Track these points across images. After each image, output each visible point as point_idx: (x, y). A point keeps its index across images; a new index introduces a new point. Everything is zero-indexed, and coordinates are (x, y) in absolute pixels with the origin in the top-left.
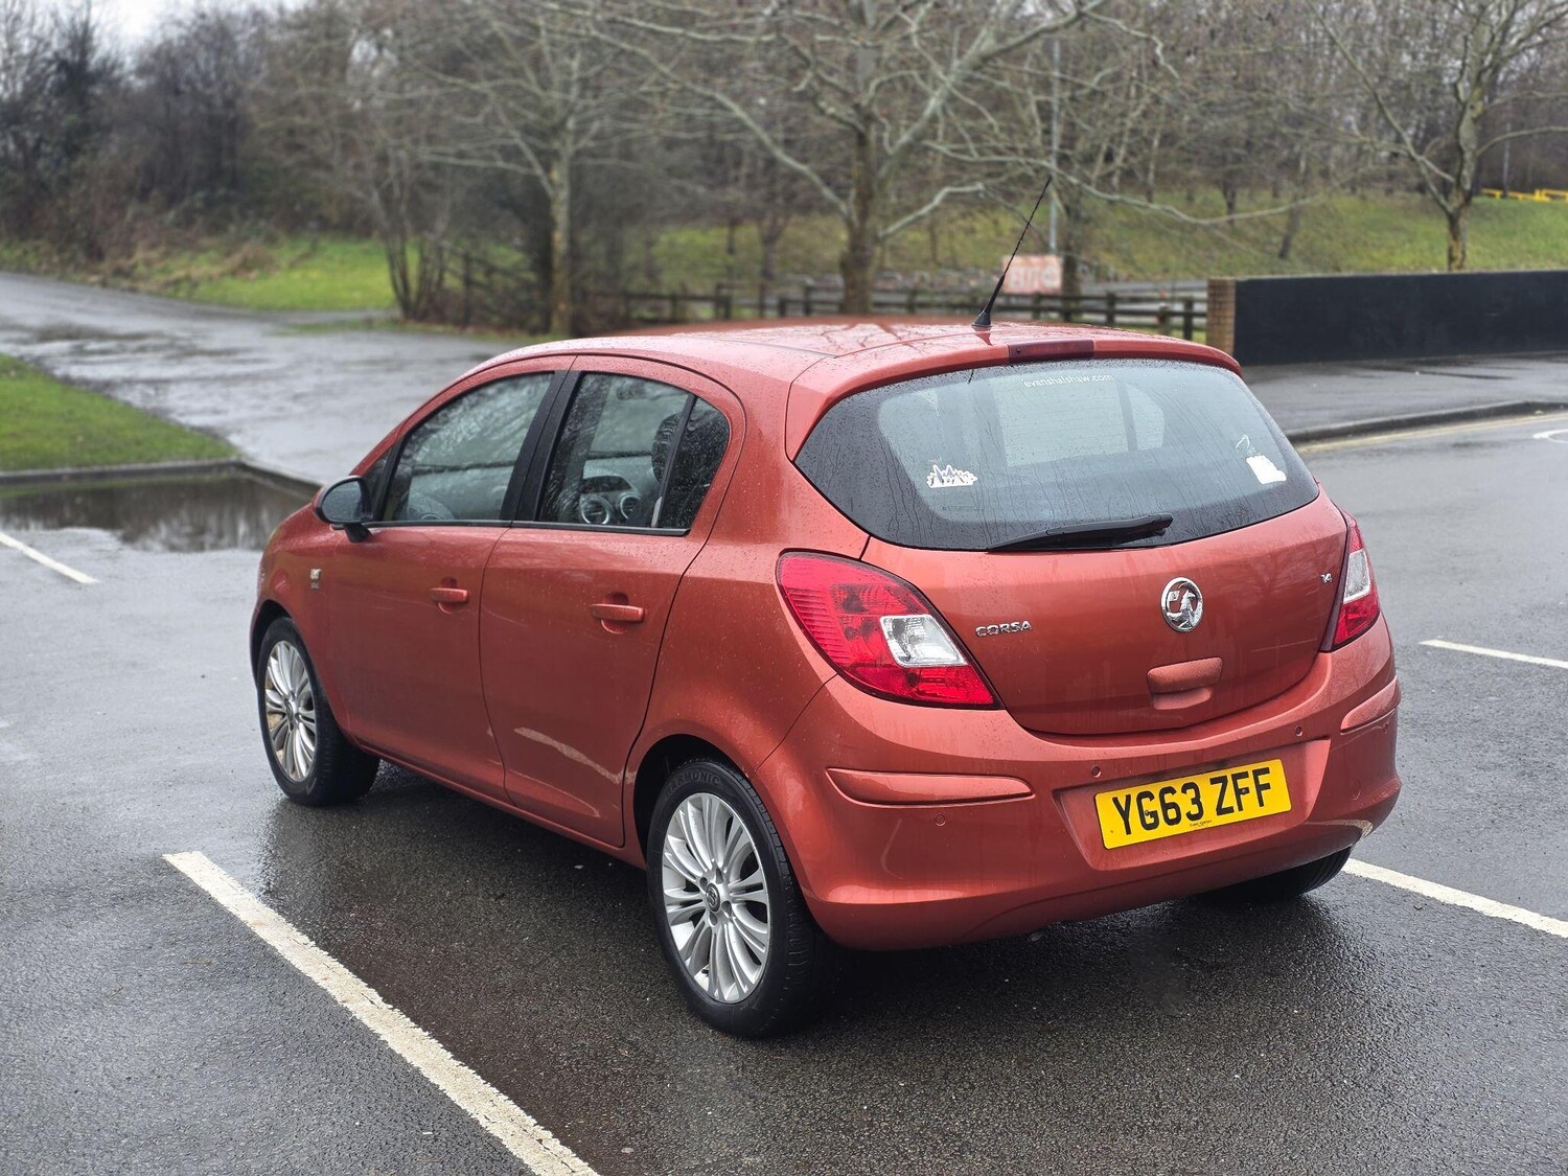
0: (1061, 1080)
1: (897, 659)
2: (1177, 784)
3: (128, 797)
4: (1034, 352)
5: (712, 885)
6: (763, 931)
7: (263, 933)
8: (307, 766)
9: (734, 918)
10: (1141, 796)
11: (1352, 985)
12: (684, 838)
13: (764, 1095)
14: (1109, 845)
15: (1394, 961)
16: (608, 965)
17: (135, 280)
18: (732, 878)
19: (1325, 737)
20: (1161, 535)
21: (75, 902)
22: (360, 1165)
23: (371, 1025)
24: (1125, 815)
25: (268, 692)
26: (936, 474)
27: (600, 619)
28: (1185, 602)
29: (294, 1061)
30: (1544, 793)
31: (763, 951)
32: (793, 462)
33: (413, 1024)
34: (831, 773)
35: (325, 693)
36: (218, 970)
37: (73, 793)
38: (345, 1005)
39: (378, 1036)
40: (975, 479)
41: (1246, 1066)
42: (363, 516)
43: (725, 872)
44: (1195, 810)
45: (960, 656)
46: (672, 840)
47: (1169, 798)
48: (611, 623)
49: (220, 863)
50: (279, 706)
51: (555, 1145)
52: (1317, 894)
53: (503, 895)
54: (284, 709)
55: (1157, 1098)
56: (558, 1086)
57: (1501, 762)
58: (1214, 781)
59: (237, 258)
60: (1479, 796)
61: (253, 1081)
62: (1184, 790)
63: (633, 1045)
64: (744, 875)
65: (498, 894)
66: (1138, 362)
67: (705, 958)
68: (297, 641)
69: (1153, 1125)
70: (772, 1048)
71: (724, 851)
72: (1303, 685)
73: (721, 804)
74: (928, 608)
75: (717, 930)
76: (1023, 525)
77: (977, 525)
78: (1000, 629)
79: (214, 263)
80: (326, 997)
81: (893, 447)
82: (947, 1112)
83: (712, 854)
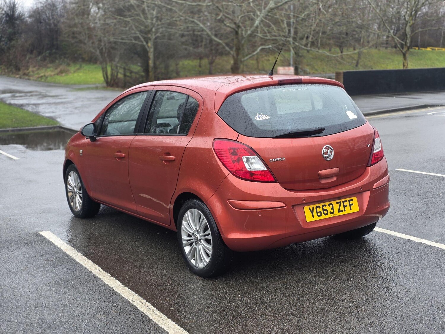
0: (295, 287)
1: (247, 168)
2: (327, 204)
3: (28, 216)
4: (286, 82)
5: (196, 235)
6: (210, 247)
7: (67, 252)
8: (80, 207)
9: (202, 244)
10: (317, 207)
11: (377, 260)
12: (187, 222)
13: (211, 293)
14: (308, 221)
15: (389, 254)
16: (166, 259)
17: (29, 76)
18: (201, 233)
19: (368, 191)
20: (322, 133)
21: (13, 245)
22: (96, 314)
23: (99, 276)
24: (312, 212)
25: (68, 186)
26: (258, 116)
27: (162, 160)
28: (329, 153)
29: (77, 286)
30: (431, 209)
31: (210, 253)
32: (217, 113)
33: (111, 276)
34: (229, 201)
35: (85, 186)
36: (55, 262)
37: (13, 216)
38: (91, 271)
39: (101, 279)
40: (269, 117)
41: (347, 283)
42: (94, 134)
43: (199, 231)
44: (332, 211)
45: (265, 168)
46: (184, 223)
47: (325, 208)
48: (166, 161)
49: (55, 234)
50: (71, 190)
51: (152, 307)
52: (367, 237)
53: (136, 241)
54: (73, 191)
55: (322, 291)
56: (152, 292)
57: (419, 201)
58: (337, 203)
59: (59, 70)
60: (412, 210)
61: (65, 292)
62: (329, 206)
63: (174, 280)
64: (205, 231)
65: (135, 241)
66: (315, 85)
67: (194, 256)
68: (76, 171)
69: (321, 299)
70: (213, 280)
71: (199, 224)
72: (363, 176)
73: (198, 212)
74: (256, 154)
75: (197, 247)
76: (283, 130)
77: (270, 130)
78: (276, 160)
79: (52, 71)
80: (86, 269)
81: (246, 108)
82: (263, 296)
83: (195, 226)
